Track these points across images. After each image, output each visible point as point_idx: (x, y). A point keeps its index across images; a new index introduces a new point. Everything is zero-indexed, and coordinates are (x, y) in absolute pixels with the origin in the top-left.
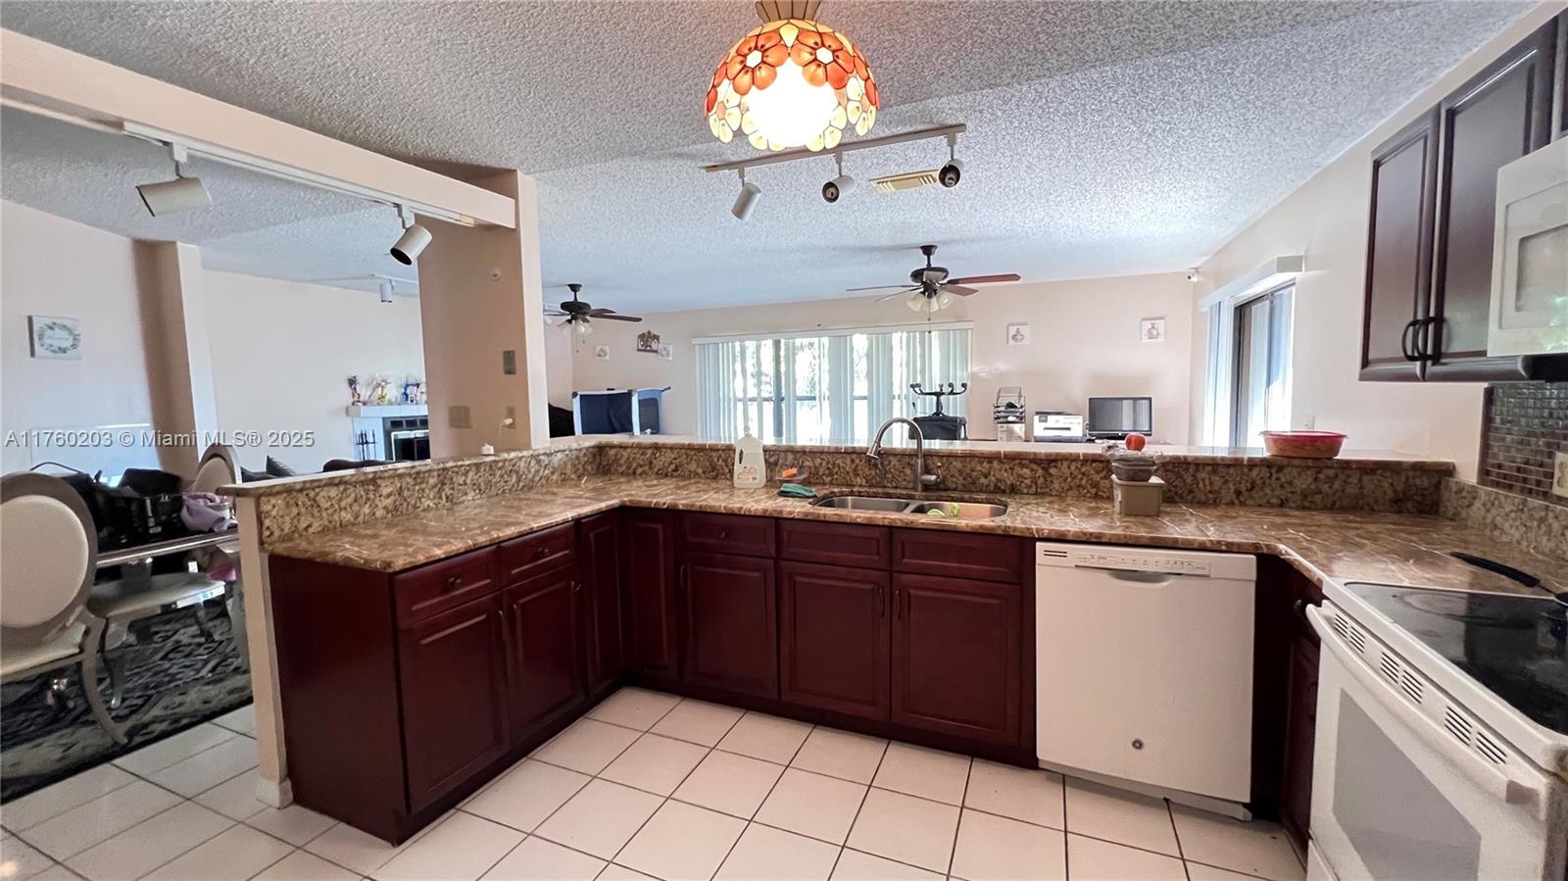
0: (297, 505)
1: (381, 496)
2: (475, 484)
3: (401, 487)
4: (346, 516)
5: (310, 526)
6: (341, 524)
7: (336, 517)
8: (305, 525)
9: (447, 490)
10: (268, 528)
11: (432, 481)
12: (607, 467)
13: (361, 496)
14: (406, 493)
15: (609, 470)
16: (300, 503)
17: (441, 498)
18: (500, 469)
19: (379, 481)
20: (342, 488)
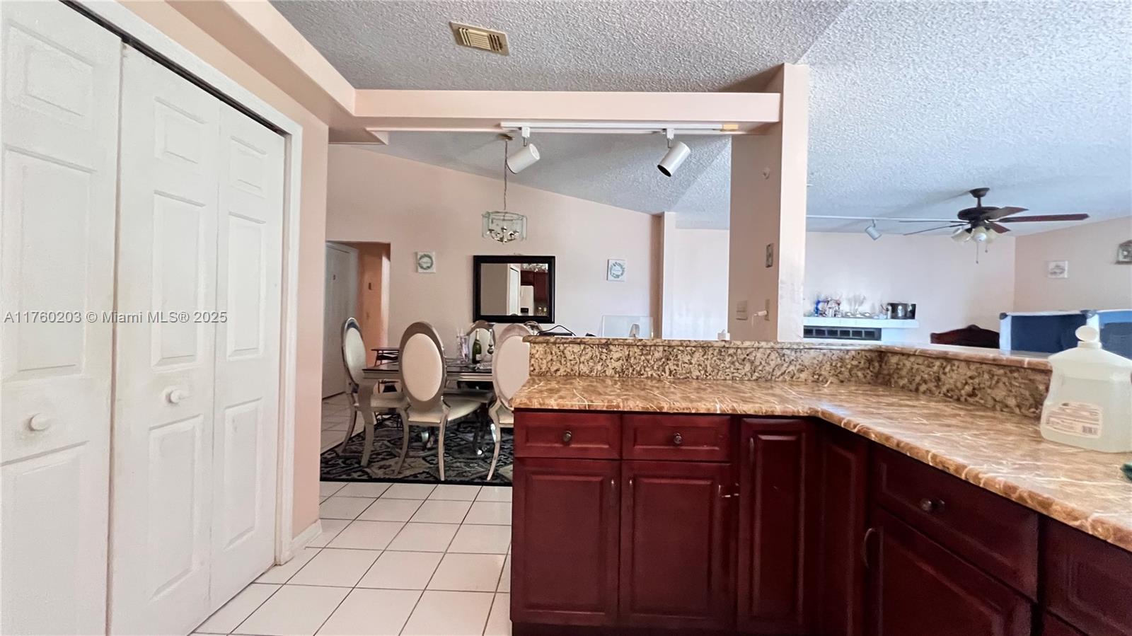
0: (552, 354)
1: (611, 359)
2: (700, 365)
3: (629, 355)
4: (584, 369)
5: (558, 370)
6: (579, 374)
7: (576, 367)
8: (555, 368)
9: (671, 365)
10: (533, 365)
11: (657, 355)
12: (888, 377)
13: (596, 356)
14: (632, 361)
15: (889, 381)
16: (553, 352)
17: (664, 371)
18: (730, 355)
19: (611, 347)
20: (582, 346)
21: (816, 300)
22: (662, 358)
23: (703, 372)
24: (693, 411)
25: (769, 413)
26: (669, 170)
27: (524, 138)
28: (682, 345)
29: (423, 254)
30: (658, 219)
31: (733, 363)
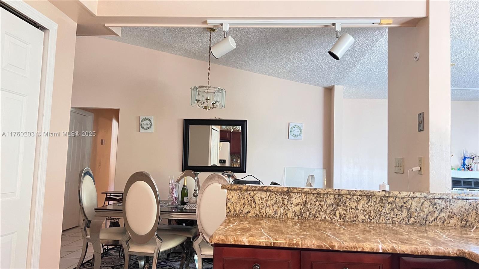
0: (244, 199)
1: (292, 204)
2: (364, 211)
3: (306, 201)
4: (270, 211)
5: (249, 212)
6: (266, 216)
7: (264, 211)
8: (246, 211)
9: (341, 210)
10: (229, 208)
11: (329, 202)
13: (280, 202)
14: (309, 206)
16: (245, 198)
17: (335, 215)
18: (390, 203)
19: (292, 194)
20: (268, 193)
21: (463, 156)
22: (333, 204)
23: (367, 217)
24: (360, 250)
25: (424, 253)
26: (338, 55)
27: (224, 32)
28: (349, 194)
29: (144, 117)
30: (329, 91)
31: (392, 209)
